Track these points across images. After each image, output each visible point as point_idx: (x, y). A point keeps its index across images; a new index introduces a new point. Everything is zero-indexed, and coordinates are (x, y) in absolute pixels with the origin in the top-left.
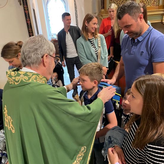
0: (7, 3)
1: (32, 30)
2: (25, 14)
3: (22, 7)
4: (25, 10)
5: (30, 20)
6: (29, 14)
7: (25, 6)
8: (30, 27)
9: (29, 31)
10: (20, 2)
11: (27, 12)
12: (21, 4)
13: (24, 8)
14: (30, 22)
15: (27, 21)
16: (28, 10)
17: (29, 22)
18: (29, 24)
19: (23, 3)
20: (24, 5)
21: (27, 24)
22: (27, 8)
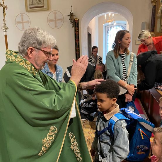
0: (62, 25)
1: (79, 49)
2: (75, 34)
3: (74, 28)
4: (75, 31)
5: (79, 40)
6: (78, 35)
8: (77, 46)
9: (76, 49)
10: (73, 24)
11: (77, 33)
12: (73, 27)
13: (75, 29)
14: (79, 41)
15: (76, 40)
16: (78, 31)
17: (77, 42)
18: (77, 44)
19: (75, 25)
21: (76, 43)
22: (78, 29)
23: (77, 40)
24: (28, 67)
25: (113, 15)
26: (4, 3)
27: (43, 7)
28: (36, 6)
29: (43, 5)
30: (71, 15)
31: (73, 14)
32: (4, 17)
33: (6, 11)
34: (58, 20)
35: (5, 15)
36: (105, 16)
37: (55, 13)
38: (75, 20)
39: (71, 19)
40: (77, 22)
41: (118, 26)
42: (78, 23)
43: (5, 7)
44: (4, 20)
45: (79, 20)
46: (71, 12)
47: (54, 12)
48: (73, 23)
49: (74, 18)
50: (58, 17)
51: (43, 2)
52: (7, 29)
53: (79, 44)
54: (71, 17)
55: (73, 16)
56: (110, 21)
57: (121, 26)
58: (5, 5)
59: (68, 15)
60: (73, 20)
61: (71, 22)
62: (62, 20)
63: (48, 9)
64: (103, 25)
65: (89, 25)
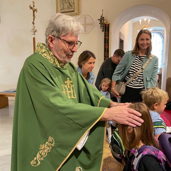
0: (92, 30)
2: (105, 39)
3: (103, 33)
4: (105, 36)
5: (108, 45)
6: (108, 40)
7: (106, 33)
8: (107, 51)
9: (105, 55)
10: (103, 29)
11: (107, 38)
12: (103, 31)
13: (105, 34)
16: (108, 36)
17: (107, 47)
19: (105, 29)
20: (105, 31)
21: (105, 48)
22: (108, 34)
23: (106, 45)
24: (51, 58)
25: (149, 20)
26: (34, 6)
27: (73, 11)
28: (67, 10)
29: (73, 10)
30: (102, 19)
31: (103, 18)
32: (34, 20)
33: (35, 14)
34: (88, 24)
35: (34, 18)
36: (140, 21)
37: (85, 18)
38: (105, 24)
39: (101, 23)
40: (107, 26)
41: (155, 33)
42: (108, 28)
43: (35, 10)
44: (33, 23)
45: (109, 24)
46: (101, 16)
47: (84, 16)
48: (103, 27)
49: (105, 22)
50: (88, 21)
51: (73, 6)
52: (35, 31)
53: (108, 49)
54: (101, 21)
55: (103, 20)
56: (145, 27)
57: (159, 33)
58: (35, 8)
59: (98, 20)
60: (103, 24)
61: (101, 26)
62: (92, 24)
63: (78, 14)
64: (138, 30)
65: (121, 31)
